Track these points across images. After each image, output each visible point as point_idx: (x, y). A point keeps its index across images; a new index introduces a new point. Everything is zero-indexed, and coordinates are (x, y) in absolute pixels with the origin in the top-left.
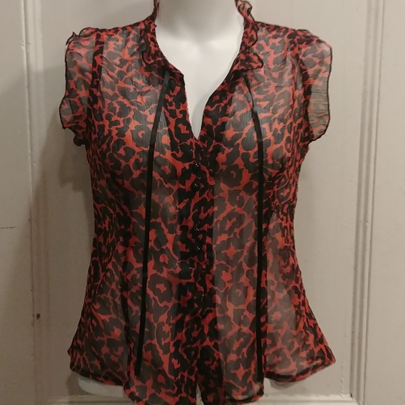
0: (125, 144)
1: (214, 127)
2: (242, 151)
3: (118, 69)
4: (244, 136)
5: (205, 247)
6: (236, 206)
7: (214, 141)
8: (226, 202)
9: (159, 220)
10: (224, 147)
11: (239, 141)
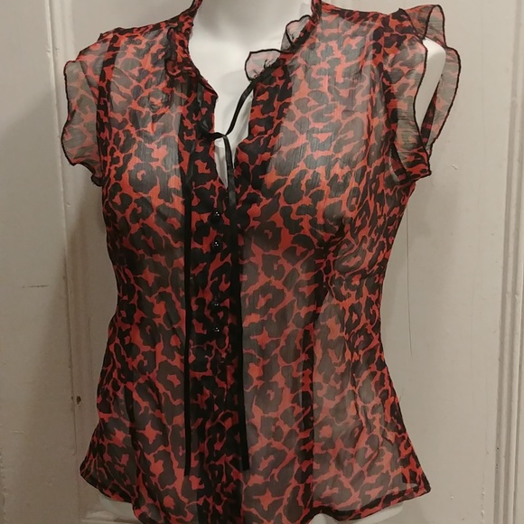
1: (252, 167)
2: (282, 203)
4: (288, 183)
5: (226, 328)
6: (273, 277)
7: (250, 186)
8: (260, 270)
10: (262, 197)
11: (281, 190)
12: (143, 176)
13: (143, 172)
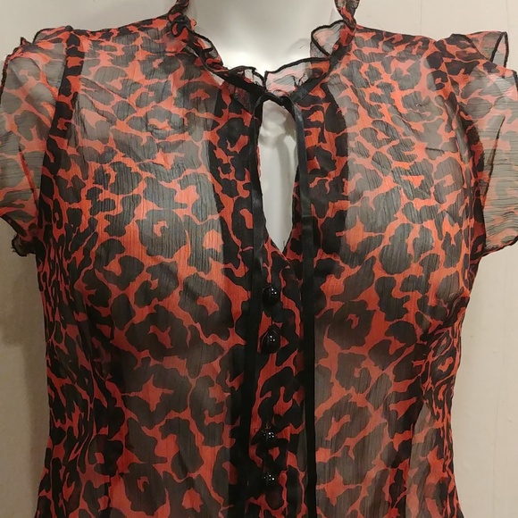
0: (122, 249)
2: (379, 273)
3: (117, 99)
4: (386, 242)
5: (284, 475)
7: (320, 251)
9: (186, 415)
10: (342, 264)
11: (376, 253)
12: (163, 230)
13: (162, 224)
